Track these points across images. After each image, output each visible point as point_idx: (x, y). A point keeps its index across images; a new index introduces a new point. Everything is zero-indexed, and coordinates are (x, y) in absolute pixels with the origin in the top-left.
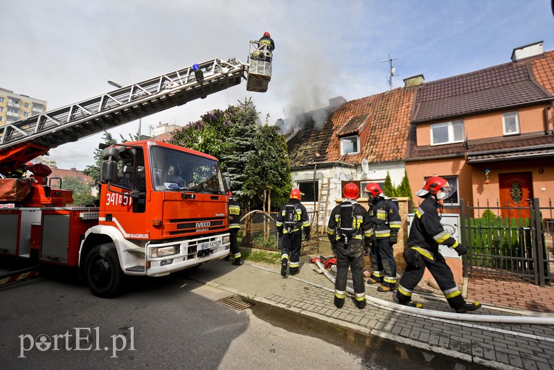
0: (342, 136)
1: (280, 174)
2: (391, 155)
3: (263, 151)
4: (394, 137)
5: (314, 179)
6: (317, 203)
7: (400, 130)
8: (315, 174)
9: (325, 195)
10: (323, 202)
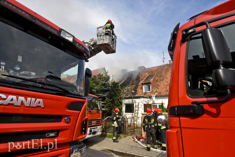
0: (144, 84)
1: (119, 102)
2: (165, 93)
3: (113, 93)
4: (166, 85)
5: (132, 103)
6: (133, 113)
7: (168, 82)
8: (132, 101)
9: (137, 110)
10: (136, 113)
